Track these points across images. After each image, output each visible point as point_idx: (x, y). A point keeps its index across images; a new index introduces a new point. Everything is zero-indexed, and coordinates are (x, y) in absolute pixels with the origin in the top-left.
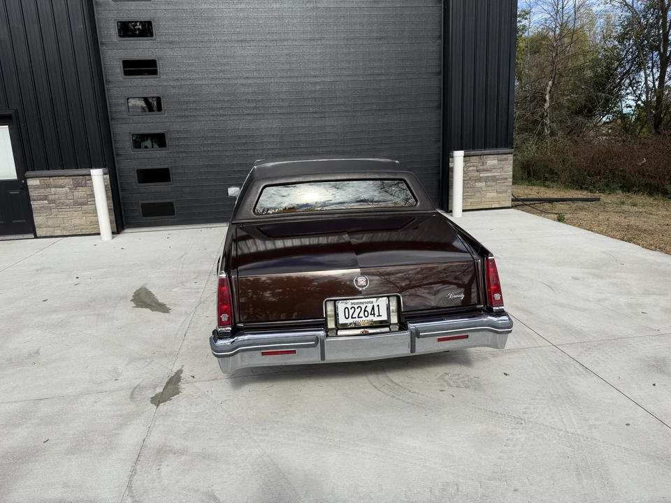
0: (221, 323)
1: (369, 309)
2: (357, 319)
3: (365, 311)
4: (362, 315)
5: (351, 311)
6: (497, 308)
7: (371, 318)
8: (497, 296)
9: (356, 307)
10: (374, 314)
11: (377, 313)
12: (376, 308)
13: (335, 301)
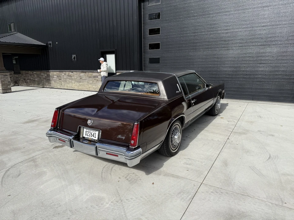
0: (52, 126)
1: (93, 134)
2: (88, 137)
3: (91, 134)
4: (90, 135)
5: (88, 133)
6: (132, 147)
7: (92, 137)
8: (132, 142)
9: (89, 131)
10: (94, 136)
11: (95, 137)
12: (95, 134)
13: (84, 127)
